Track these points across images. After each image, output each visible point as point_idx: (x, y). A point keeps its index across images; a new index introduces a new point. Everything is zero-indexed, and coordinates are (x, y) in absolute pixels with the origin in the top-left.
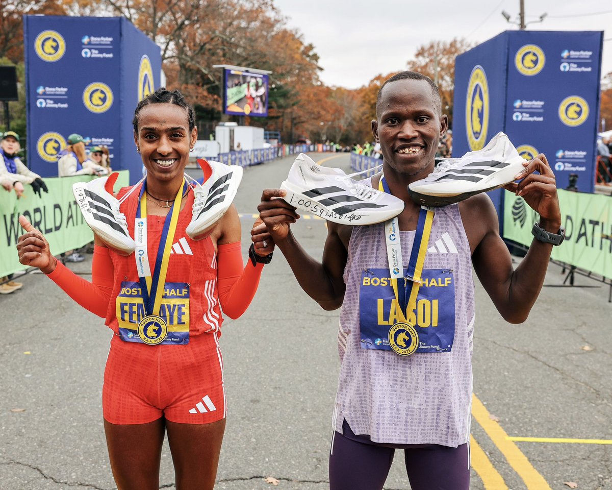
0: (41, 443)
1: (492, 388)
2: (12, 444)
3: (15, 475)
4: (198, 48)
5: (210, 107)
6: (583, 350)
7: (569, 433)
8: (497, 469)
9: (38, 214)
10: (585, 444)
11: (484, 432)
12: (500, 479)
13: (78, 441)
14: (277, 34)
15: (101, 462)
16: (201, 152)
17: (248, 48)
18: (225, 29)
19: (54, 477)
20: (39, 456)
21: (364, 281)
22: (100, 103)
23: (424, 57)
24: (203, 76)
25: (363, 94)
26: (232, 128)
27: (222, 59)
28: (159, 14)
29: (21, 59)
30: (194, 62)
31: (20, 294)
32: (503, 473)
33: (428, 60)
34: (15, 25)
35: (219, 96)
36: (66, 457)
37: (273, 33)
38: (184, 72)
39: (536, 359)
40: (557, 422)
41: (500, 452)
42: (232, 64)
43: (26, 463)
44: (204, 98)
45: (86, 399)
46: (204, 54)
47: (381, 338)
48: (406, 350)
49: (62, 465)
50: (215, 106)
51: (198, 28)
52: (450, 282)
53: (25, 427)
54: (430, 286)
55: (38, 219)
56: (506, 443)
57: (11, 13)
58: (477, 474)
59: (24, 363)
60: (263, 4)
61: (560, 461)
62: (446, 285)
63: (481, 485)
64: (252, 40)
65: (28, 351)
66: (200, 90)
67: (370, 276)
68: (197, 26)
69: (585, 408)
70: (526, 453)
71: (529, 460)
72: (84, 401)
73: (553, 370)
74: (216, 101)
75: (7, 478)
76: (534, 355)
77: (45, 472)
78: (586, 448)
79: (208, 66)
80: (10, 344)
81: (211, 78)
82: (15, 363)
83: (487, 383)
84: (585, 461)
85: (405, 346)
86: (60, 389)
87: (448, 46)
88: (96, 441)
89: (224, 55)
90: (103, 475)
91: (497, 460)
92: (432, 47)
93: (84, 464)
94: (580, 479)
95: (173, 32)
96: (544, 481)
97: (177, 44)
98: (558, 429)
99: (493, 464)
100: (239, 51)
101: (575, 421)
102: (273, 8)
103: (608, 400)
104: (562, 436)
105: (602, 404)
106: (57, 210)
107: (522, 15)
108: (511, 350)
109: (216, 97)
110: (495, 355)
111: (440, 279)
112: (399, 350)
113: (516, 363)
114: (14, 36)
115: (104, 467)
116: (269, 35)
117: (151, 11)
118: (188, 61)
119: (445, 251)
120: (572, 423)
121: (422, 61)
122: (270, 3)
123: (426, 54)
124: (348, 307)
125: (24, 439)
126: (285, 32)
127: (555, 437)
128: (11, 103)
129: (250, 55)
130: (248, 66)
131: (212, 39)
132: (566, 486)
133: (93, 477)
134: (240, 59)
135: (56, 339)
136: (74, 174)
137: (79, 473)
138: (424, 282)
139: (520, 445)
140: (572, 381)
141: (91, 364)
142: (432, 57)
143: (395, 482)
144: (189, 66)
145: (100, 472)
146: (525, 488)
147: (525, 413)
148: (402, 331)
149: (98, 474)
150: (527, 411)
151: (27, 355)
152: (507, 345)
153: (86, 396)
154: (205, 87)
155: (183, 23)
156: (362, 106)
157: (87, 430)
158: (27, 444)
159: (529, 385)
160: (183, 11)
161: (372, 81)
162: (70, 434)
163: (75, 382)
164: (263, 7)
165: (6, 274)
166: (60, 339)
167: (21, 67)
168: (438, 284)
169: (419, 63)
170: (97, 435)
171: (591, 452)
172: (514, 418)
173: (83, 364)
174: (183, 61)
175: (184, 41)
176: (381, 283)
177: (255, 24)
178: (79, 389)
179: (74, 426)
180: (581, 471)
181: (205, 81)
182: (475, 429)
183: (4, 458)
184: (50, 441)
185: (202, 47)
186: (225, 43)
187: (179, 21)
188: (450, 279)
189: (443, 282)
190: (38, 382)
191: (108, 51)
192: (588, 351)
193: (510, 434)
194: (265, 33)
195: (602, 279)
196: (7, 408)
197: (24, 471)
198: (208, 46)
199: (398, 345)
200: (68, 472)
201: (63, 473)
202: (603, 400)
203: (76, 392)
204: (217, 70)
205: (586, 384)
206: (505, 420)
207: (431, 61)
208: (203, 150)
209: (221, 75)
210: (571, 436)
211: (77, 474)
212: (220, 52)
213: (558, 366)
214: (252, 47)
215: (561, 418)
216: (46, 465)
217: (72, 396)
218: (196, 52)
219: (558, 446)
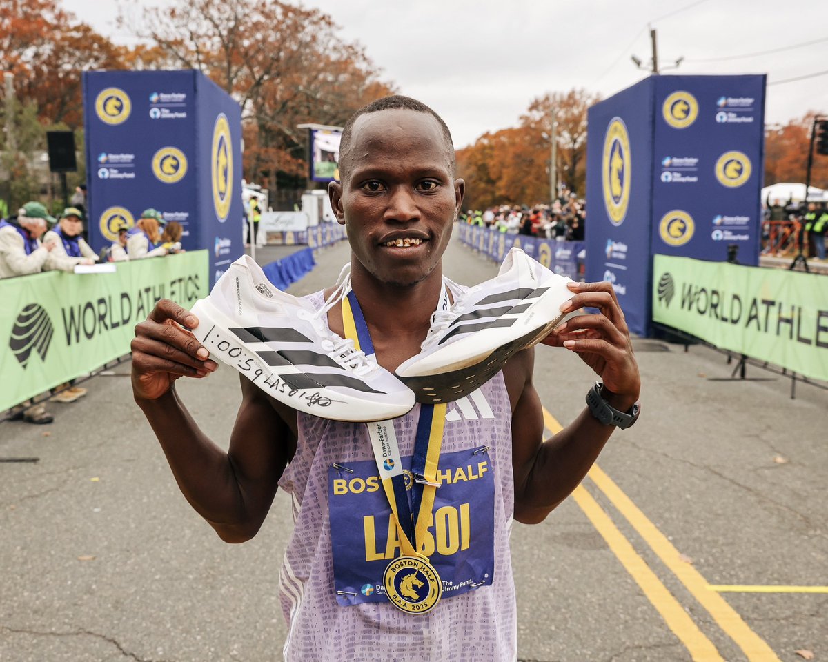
0: (117, 604)
1: (674, 516)
2: (81, 605)
3: (86, 650)
4: (279, 106)
5: (293, 174)
6: (775, 462)
7: (785, 577)
8: (705, 633)
9: (102, 307)
10: (809, 594)
11: (677, 579)
12: (711, 647)
13: (163, 601)
14: (369, 88)
15: (193, 630)
16: (287, 225)
17: (338, 105)
18: (310, 83)
19: (135, 653)
20: (115, 622)
21: (336, 487)
22: (172, 170)
23: (538, 110)
24: (286, 137)
25: (468, 155)
26: (320, 197)
27: (307, 118)
28: (234, 68)
29: (80, 124)
30: (275, 122)
31: (84, 402)
32: (713, 638)
33: (542, 114)
34: (72, 86)
35: (304, 160)
36: (149, 624)
37: (365, 87)
38: (264, 134)
39: (720, 475)
40: (766, 563)
41: (704, 609)
42: (318, 123)
43: (98, 633)
44: (288, 162)
45: (170, 542)
46: (286, 112)
47: (373, 583)
48: (419, 604)
49: (145, 636)
50: (300, 172)
51: (279, 84)
52: (485, 469)
53: (96, 582)
54: (455, 481)
55: (102, 312)
56: (708, 594)
57: (67, 73)
58: (680, 641)
59: (91, 493)
60: (353, 54)
61: (783, 619)
62: (481, 476)
63: (688, 656)
64: (341, 95)
65: (95, 476)
66: (282, 153)
67: (346, 475)
68: (278, 80)
69: (797, 542)
70: (737, 609)
71: (743, 617)
72: (168, 544)
73: (744, 490)
74: (301, 166)
75: (76, 655)
76: (717, 470)
77: (123, 646)
78: (811, 599)
79: (292, 126)
80: (74, 468)
81: (295, 140)
82: (81, 494)
83: (668, 510)
84: (814, 618)
85: (416, 597)
86: (136, 527)
87: (565, 97)
88: (185, 601)
89: (309, 114)
90: (197, 650)
91: (702, 619)
92: (547, 99)
93: (173, 634)
94: (815, 645)
95: (250, 89)
96: (769, 649)
97: (255, 103)
98: (769, 572)
99: (698, 625)
100: (326, 108)
101: (788, 560)
102: (365, 59)
103: (822, 530)
104: (776, 582)
105: (816, 536)
106: (125, 300)
107: (655, 60)
108: (688, 465)
109: (300, 161)
110: (669, 471)
111: (469, 467)
112: (405, 605)
113: (697, 482)
114: (71, 99)
115: (199, 638)
116: (360, 89)
117: (225, 64)
118: (267, 122)
119: (474, 416)
120: (786, 564)
121: (537, 115)
122: (360, 53)
123: (541, 108)
124: (304, 534)
125: (96, 599)
126: (378, 85)
127: (768, 584)
128: (69, 174)
129: (338, 112)
130: (336, 124)
131: (295, 95)
132: (798, 656)
133: (184, 653)
134: (328, 117)
135: (129, 461)
136: (144, 256)
137: (167, 648)
138: (444, 477)
139: (726, 597)
140: (772, 505)
141: (172, 493)
142: (548, 111)
143: (577, 654)
144: (270, 127)
145: (193, 645)
146: (745, 659)
147: (723, 551)
148: (411, 571)
149: (192, 649)
150: (725, 548)
151: (95, 482)
152: (682, 459)
153: (169, 537)
154: (289, 150)
155: (261, 78)
156: (468, 167)
157: (173, 586)
158: (100, 605)
159: (720, 512)
160: (261, 64)
161: (479, 139)
162: (153, 591)
163: (155, 518)
164: (353, 58)
165: (66, 379)
166: (134, 460)
167: (80, 133)
168: (467, 475)
169: (532, 118)
170: (186, 593)
171: (820, 605)
172: (710, 558)
173: (163, 493)
174: (263, 122)
175: (264, 98)
176: (367, 486)
177: (343, 77)
178: (160, 527)
179: (157, 580)
180: (813, 633)
181: (288, 143)
182: (665, 575)
183: (71, 625)
184: (128, 601)
185: (284, 104)
186: (310, 99)
187: (257, 76)
188: (485, 463)
189: (475, 472)
190: (109, 518)
191: (180, 110)
192: (782, 465)
193: (711, 581)
194: (354, 87)
195: (781, 371)
196: (73, 555)
197: (97, 645)
198: (290, 104)
199: (403, 597)
200: (153, 645)
201: (147, 647)
202: (815, 530)
203: (157, 532)
204: (302, 130)
205: (790, 509)
206: (699, 561)
207: (546, 115)
208: (289, 222)
209: (307, 136)
210: (789, 583)
211: (164, 650)
212: (305, 111)
213: (748, 485)
214: (341, 103)
215: (769, 557)
216: (124, 636)
217: (153, 537)
218: (278, 110)
219: (775, 596)
